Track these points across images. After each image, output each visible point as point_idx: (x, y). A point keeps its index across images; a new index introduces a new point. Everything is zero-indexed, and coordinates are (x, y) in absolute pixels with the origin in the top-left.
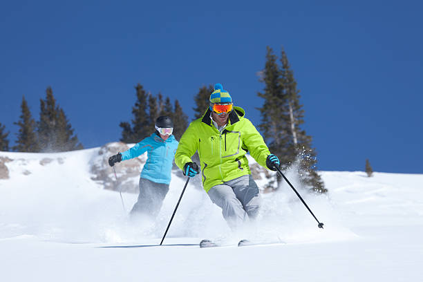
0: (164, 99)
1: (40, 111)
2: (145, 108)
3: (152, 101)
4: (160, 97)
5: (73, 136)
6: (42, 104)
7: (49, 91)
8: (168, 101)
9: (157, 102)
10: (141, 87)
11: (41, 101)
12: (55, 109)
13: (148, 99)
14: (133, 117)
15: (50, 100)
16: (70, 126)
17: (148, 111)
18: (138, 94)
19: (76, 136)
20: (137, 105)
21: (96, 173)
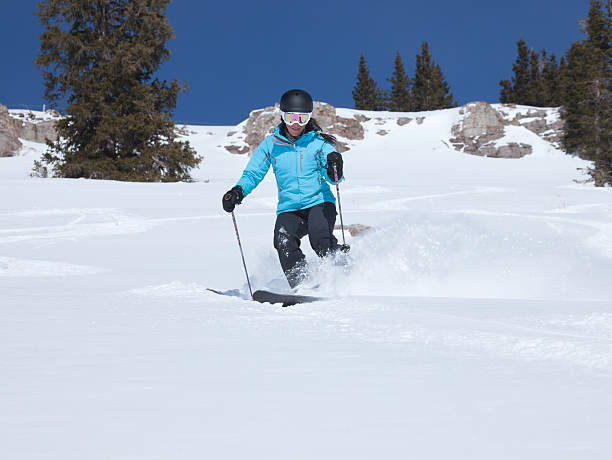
0: (548, 56)
1: (415, 68)
2: (526, 66)
3: (534, 57)
4: (544, 54)
5: (449, 94)
6: (418, 61)
7: (425, 46)
8: (553, 58)
9: (540, 60)
10: (523, 43)
11: (417, 56)
12: (430, 65)
13: (530, 55)
14: (513, 75)
15: (425, 55)
16: (446, 84)
17: (530, 68)
18: (520, 49)
19: (451, 95)
20: (518, 61)
21: (455, 135)
